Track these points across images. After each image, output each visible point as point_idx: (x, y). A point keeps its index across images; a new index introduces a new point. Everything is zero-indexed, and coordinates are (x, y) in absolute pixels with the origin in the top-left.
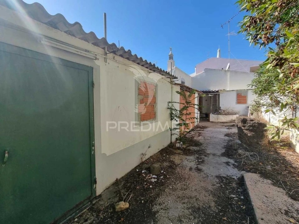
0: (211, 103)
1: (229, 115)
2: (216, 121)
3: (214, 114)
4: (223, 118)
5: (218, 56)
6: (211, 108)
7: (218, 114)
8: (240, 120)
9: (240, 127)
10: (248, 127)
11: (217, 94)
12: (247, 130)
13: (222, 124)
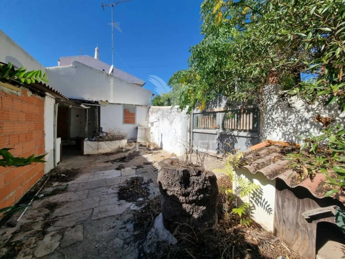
0: (86, 121)
1: (115, 140)
2: (96, 152)
3: (91, 141)
4: (107, 147)
5: (96, 57)
6: (86, 129)
7: (98, 141)
8: (176, 178)
9: (173, 196)
10: (196, 194)
11: (96, 107)
12: (190, 202)
13: (106, 158)
